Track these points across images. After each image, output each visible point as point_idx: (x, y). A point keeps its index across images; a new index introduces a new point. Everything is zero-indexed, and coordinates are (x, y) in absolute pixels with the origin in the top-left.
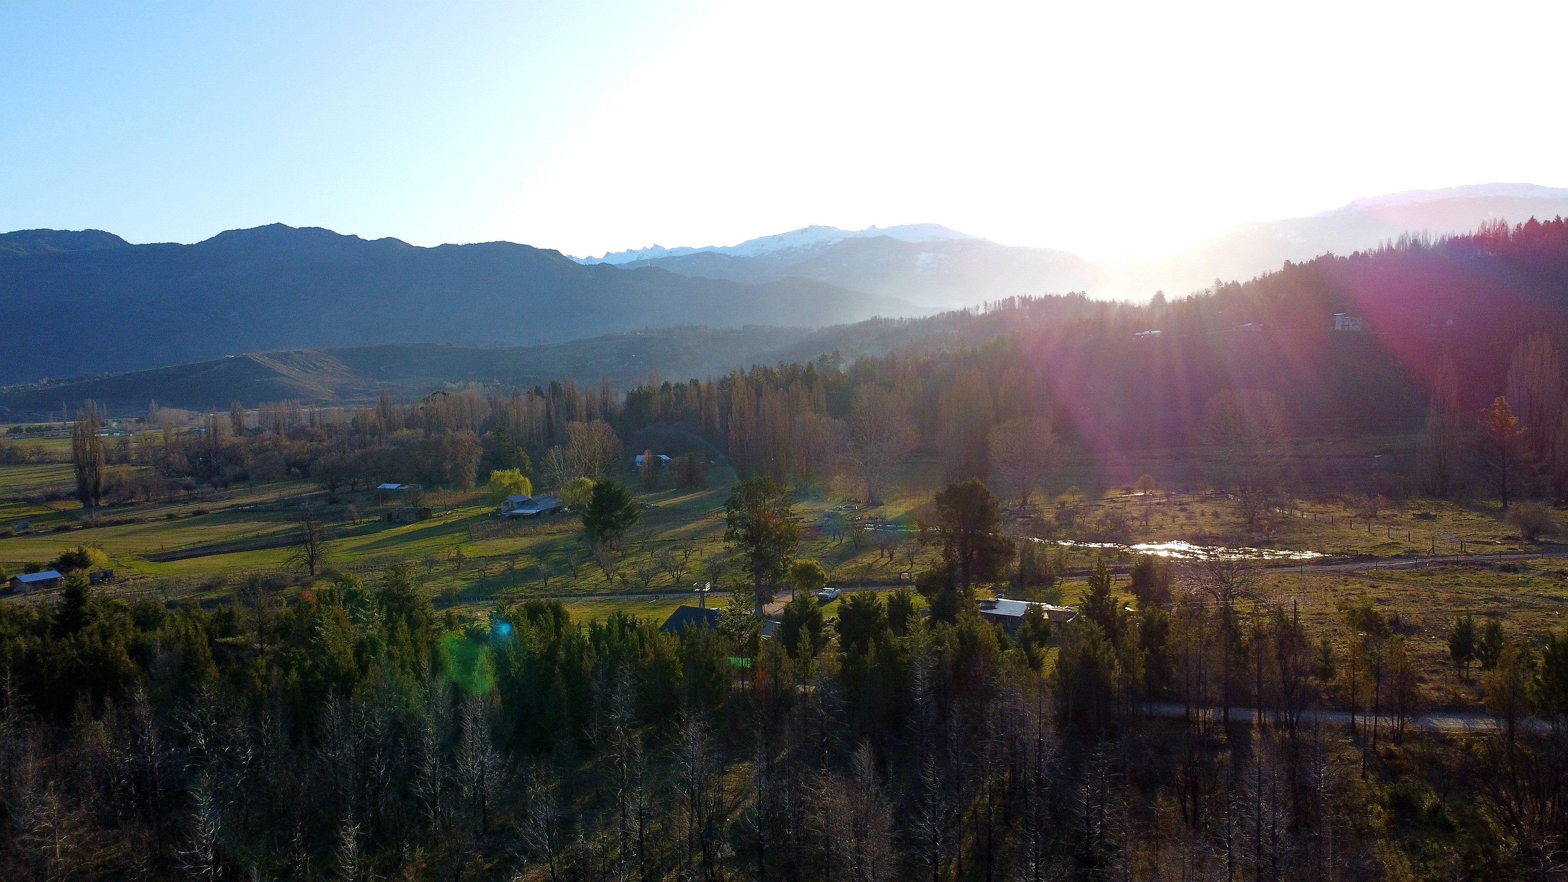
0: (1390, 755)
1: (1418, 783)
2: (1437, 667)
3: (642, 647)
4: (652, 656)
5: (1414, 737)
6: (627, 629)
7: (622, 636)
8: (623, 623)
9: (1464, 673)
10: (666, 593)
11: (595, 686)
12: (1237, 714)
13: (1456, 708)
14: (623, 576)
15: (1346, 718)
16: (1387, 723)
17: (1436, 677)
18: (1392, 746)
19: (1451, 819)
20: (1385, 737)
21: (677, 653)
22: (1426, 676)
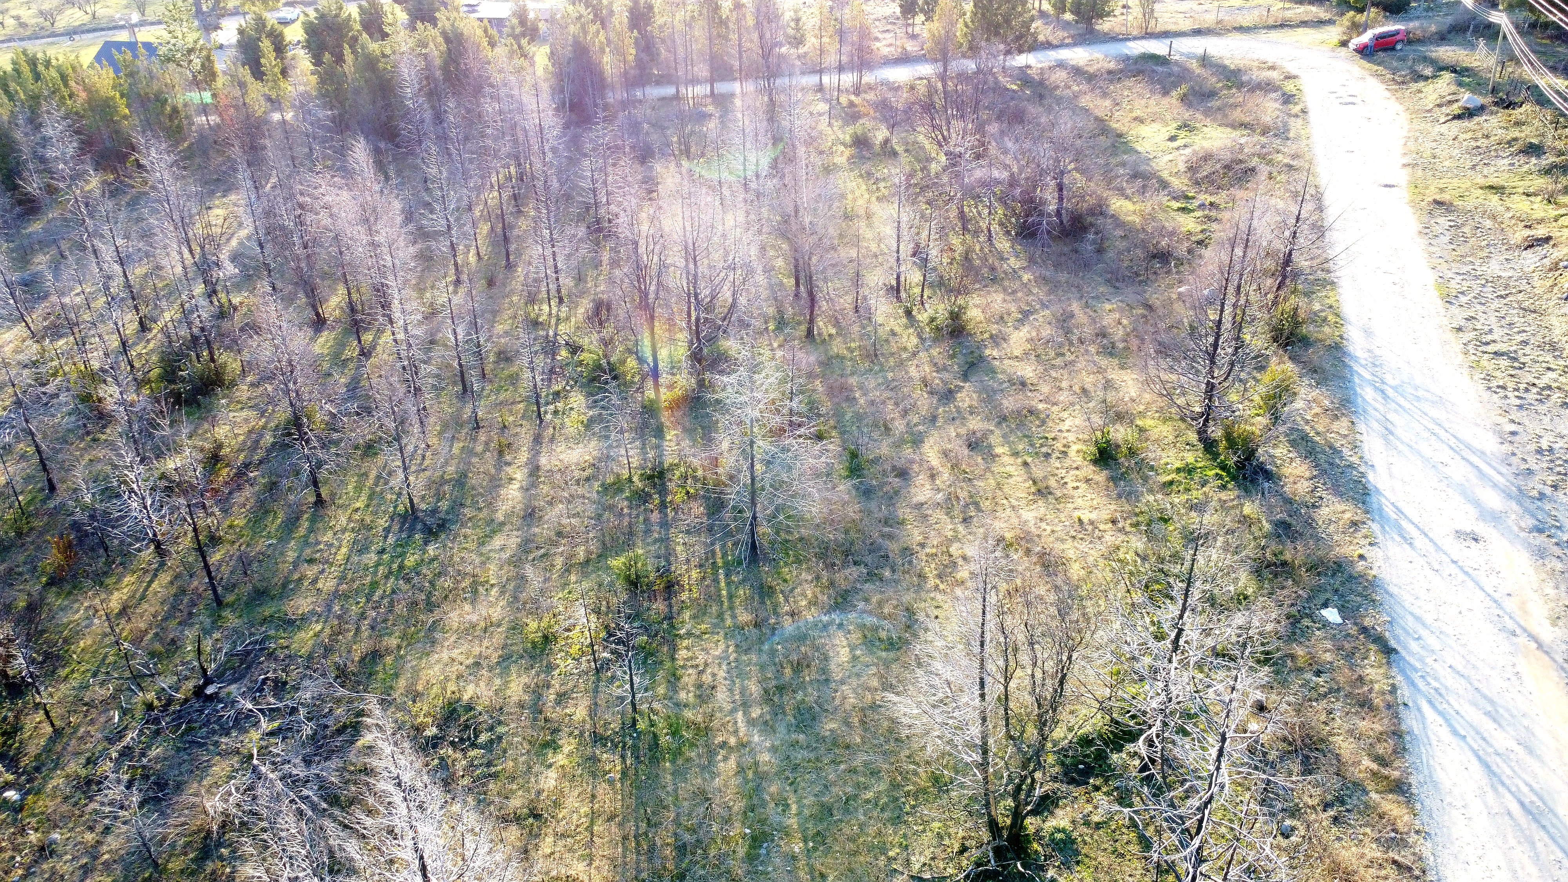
0: (852, 104)
1: (873, 123)
2: (889, 27)
5: (870, 87)
9: (910, 30)
12: (722, 87)
13: (904, 59)
15: (814, 79)
16: (848, 79)
17: (887, 35)
18: (853, 98)
19: (897, 148)
20: (847, 91)
22: (880, 36)
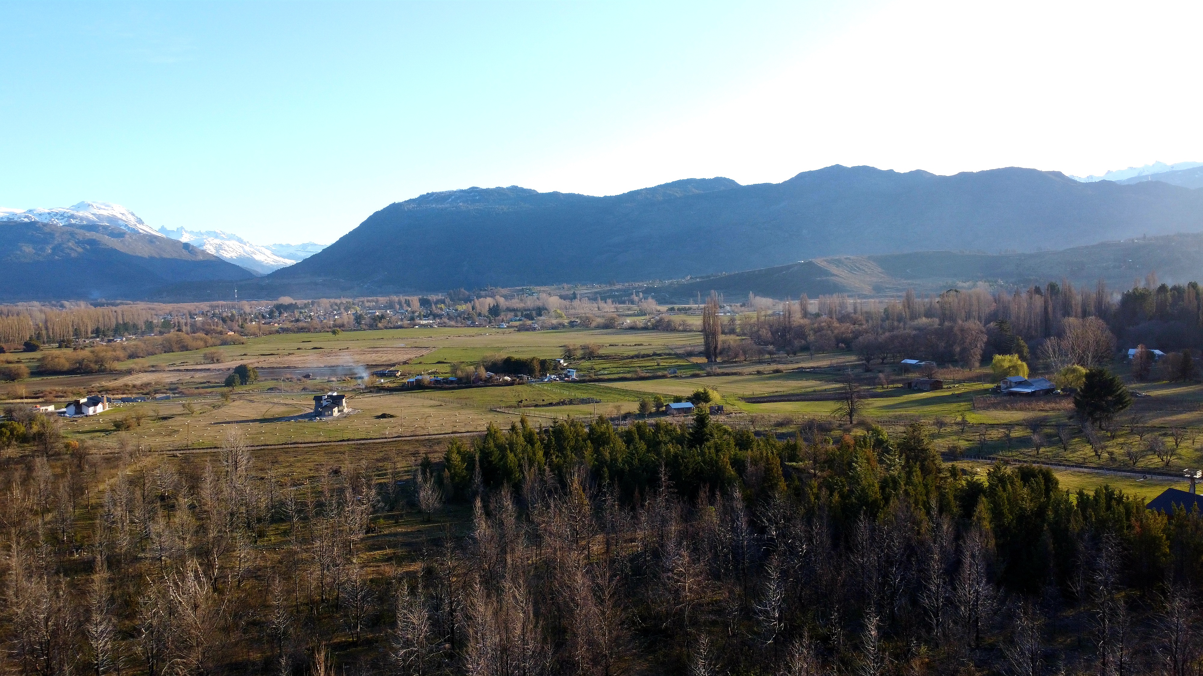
3: (1128, 519)
4: (1138, 529)
6: (1114, 503)
7: (1109, 508)
8: (1110, 496)
10: (1155, 474)
11: (1081, 547)
14: (1111, 453)
21: (1164, 531)
